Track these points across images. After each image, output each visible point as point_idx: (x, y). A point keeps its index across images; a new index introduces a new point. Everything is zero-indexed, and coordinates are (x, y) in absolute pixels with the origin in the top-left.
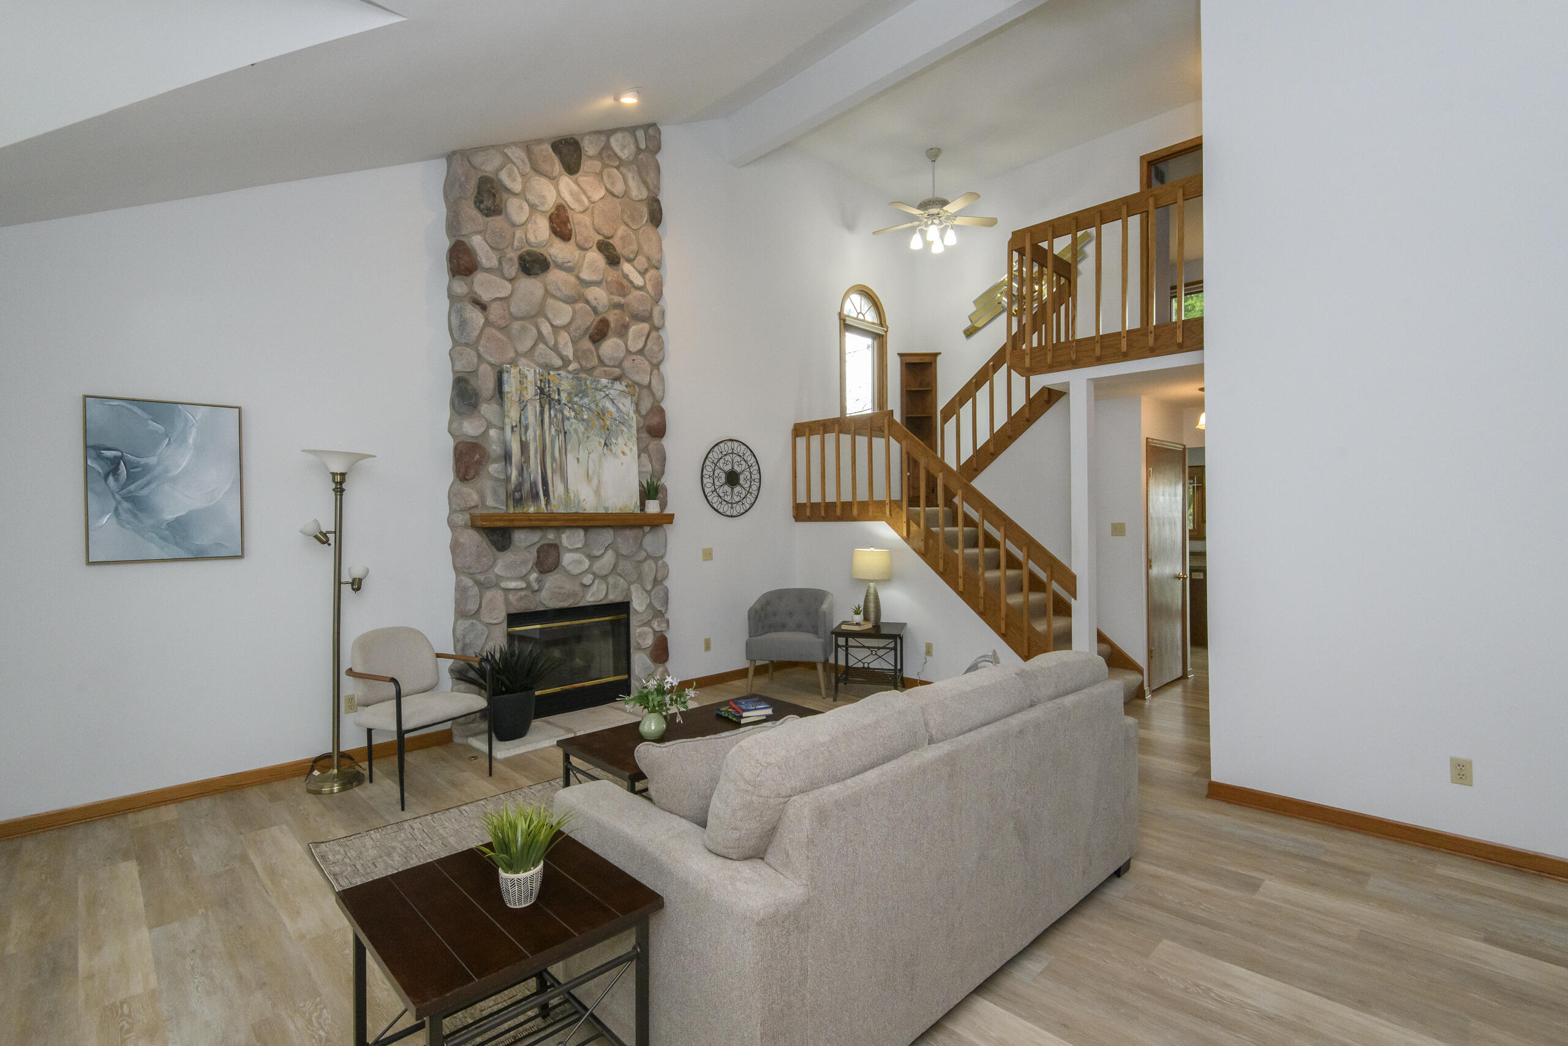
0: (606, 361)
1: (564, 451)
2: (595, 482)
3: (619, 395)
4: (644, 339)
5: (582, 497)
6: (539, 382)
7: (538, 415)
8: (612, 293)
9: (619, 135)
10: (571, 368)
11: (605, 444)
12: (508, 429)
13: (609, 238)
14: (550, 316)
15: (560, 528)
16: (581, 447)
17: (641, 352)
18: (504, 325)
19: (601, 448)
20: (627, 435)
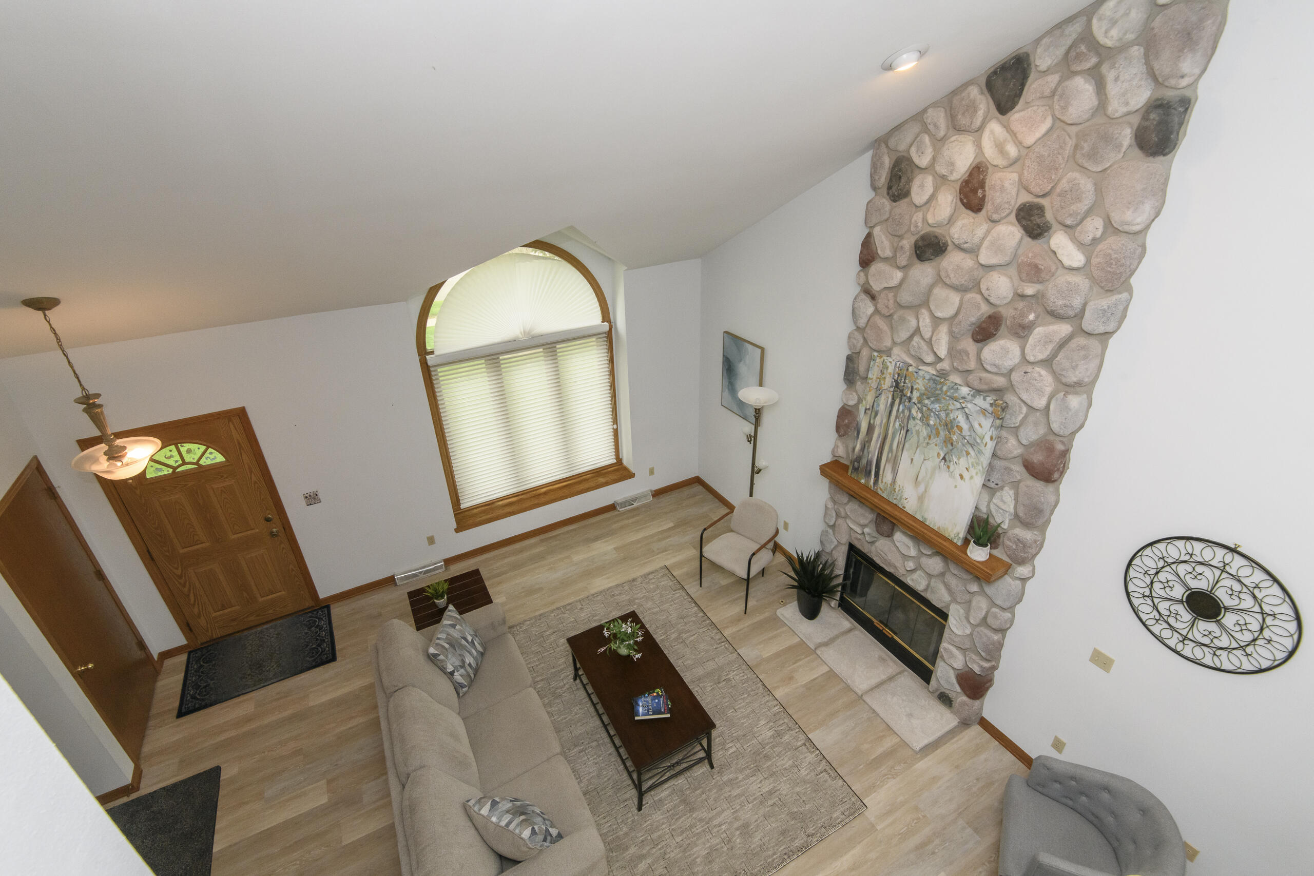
0: (988, 367)
1: (902, 446)
2: (922, 488)
3: (977, 412)
4: (1050, 347)
5: (905, 496)
6: (896, 376)
7: (888, 405)
8: (1020, 281)
11: (944, 458)
13: (1042, 197)
14: (932, 307)
16: (918, 450)
17: (1047, 363)
18: (888, 314)
19: (939, 460)
20: (973, 460)
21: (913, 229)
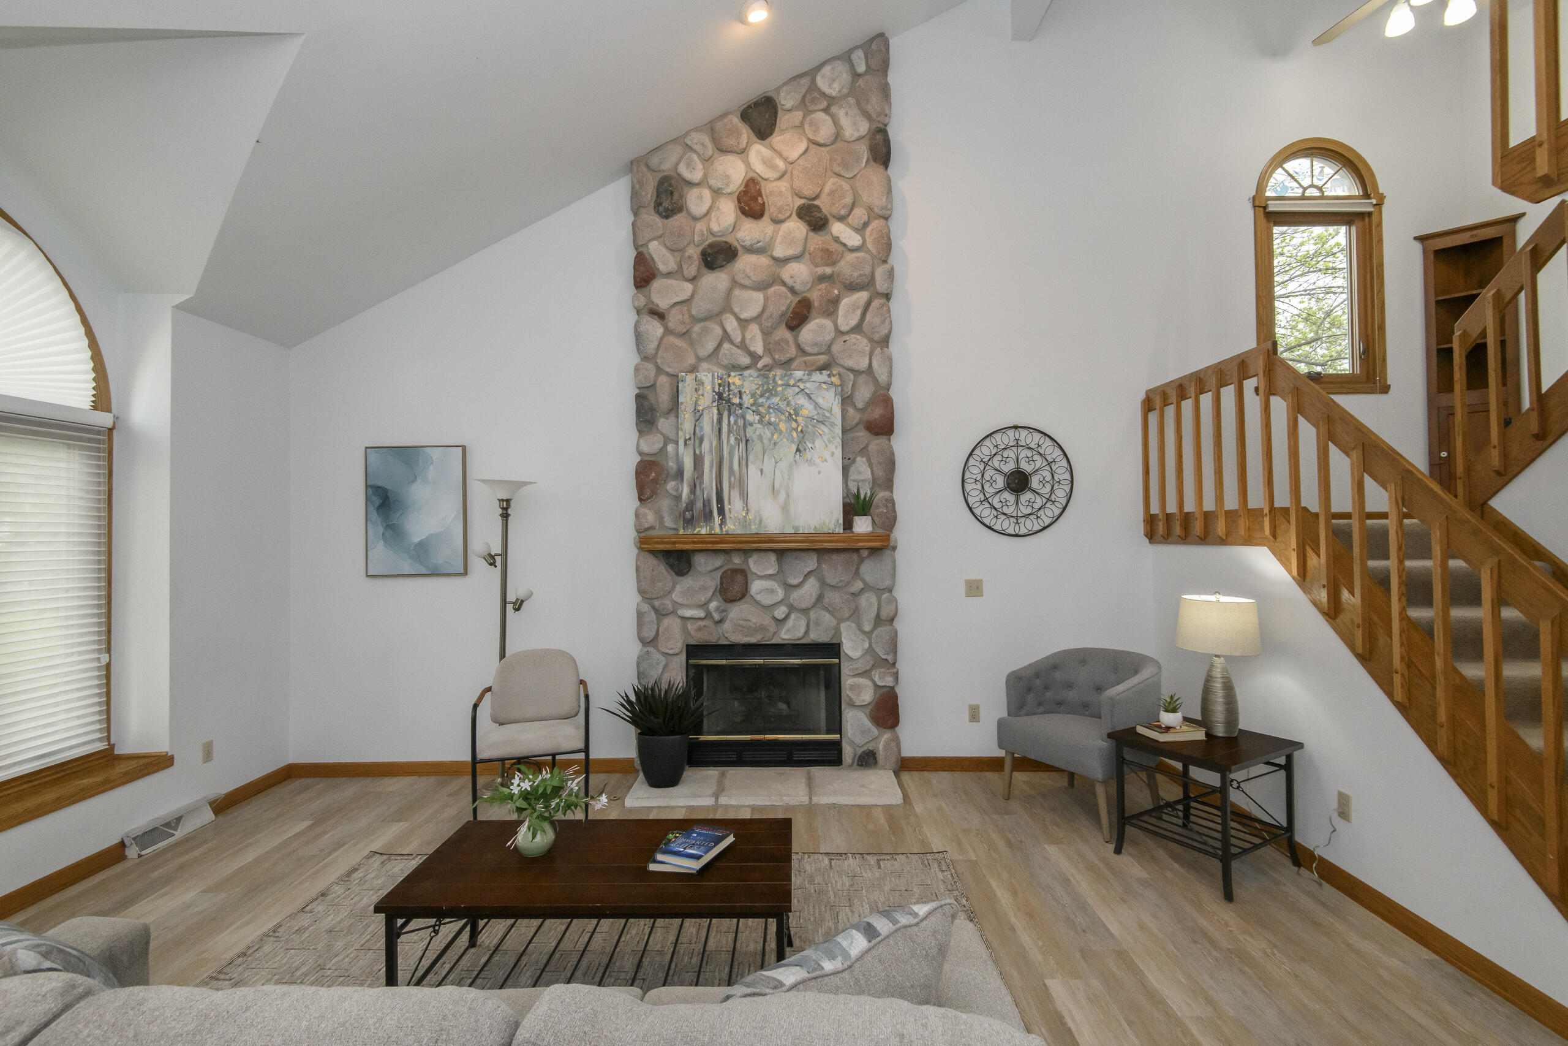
0: (807, 348)
1: (745, 462)
2: (782, 496)
3: (819, 388)
4: (859, 312)
5: (765, 515)
6: (717, 387)
7: (715, 424)
8: (816, 266)
9: (827, 69)
10: (760, 365)
11: (798, 450)
12: (681, 442)
13: (814, 199)
14: (736, 309)
15: (746, 553)
16: (766, 455)
17: (857, 329)
18: (684, 331)
20: (827, 436)
21: (697, 238)
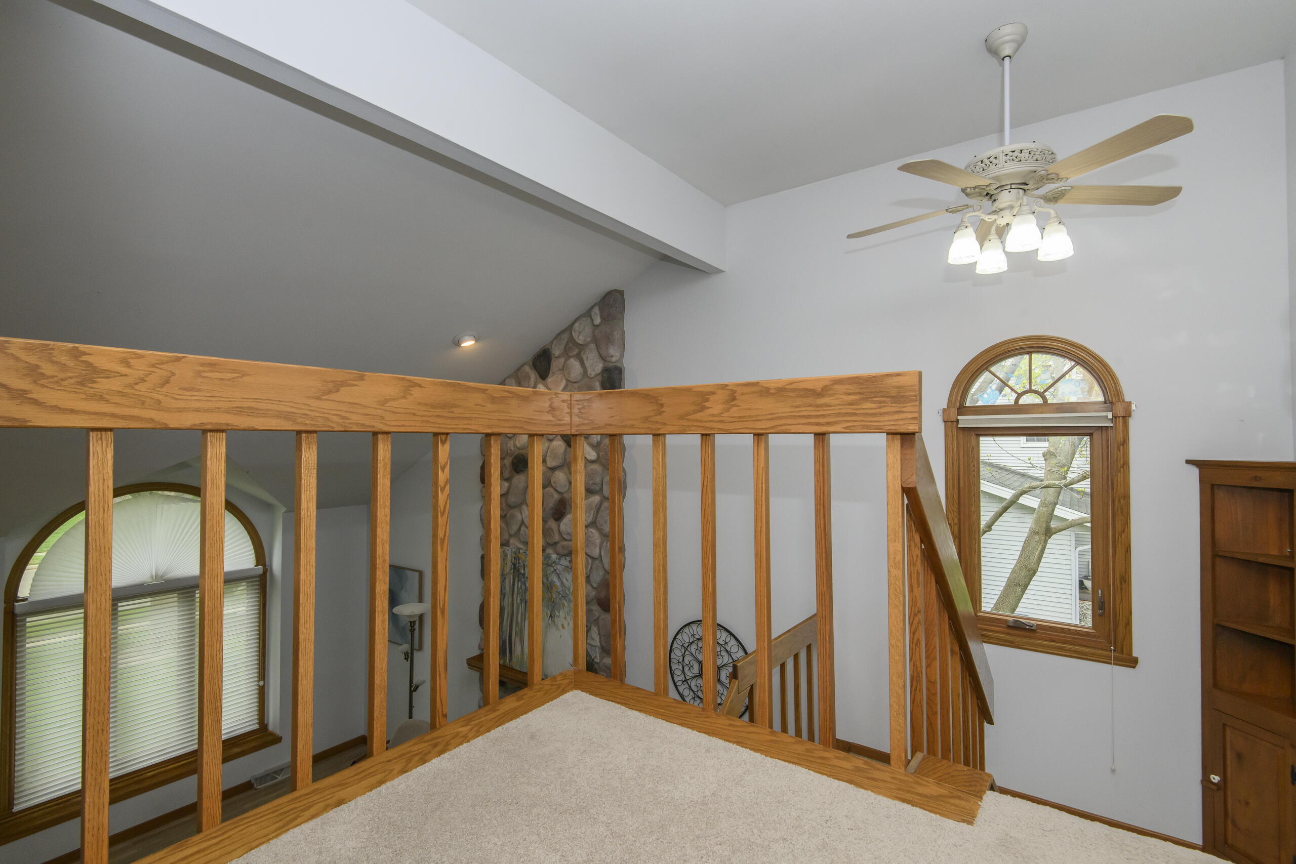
0: (565, 536)
1: (524, 618)
6: (513, 559)
7: (511, 586)
9: (578, 324)
17: (592, 524)
18: (503, 515)
19: (548, 619)
21: (509, 452)
